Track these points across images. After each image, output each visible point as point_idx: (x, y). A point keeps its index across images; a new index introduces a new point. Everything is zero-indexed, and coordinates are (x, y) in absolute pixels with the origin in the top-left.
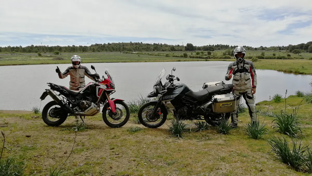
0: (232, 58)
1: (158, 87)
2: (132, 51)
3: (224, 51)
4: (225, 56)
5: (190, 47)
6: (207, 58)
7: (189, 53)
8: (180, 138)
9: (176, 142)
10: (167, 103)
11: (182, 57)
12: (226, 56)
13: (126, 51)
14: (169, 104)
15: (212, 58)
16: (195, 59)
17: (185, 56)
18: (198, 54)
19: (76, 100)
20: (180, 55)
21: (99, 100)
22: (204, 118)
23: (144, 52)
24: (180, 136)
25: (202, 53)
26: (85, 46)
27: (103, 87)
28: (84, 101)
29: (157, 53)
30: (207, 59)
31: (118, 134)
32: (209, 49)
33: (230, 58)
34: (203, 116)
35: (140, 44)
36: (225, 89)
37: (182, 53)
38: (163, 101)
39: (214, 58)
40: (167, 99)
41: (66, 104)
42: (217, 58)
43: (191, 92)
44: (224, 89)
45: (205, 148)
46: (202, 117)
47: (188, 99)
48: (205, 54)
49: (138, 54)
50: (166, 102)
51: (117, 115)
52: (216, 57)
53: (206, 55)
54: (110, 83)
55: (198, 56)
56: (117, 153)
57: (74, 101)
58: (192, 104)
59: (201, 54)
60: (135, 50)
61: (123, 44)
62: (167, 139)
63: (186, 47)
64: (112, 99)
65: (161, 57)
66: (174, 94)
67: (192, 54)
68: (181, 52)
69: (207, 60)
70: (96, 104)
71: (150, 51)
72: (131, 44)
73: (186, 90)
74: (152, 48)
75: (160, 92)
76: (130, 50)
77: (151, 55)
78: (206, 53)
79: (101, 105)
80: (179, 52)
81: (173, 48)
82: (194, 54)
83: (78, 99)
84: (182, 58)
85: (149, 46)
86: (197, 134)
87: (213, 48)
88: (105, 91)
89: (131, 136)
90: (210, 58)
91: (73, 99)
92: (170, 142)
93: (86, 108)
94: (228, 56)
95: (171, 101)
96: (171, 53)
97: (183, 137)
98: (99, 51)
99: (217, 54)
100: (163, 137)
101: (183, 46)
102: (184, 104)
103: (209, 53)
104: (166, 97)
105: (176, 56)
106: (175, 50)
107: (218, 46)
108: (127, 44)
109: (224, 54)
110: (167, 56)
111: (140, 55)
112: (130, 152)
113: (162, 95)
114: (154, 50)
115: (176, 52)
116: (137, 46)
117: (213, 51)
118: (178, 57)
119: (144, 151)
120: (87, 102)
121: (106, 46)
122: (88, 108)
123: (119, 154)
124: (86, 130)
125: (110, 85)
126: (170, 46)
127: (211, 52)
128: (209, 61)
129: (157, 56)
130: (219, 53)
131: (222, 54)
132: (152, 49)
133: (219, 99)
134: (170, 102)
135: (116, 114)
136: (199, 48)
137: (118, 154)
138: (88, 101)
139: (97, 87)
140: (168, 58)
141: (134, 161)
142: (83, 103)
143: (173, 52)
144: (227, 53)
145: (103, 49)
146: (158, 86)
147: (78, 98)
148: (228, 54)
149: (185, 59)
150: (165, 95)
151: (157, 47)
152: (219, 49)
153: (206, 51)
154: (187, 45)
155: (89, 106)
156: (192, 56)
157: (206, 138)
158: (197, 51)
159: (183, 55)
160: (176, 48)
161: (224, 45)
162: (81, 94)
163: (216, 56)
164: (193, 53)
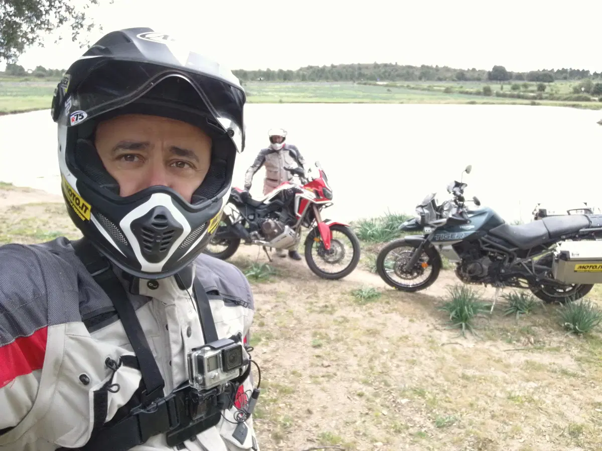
0: (595, 100)
1: (426, 211)
2: (376, 80)
3: (576, 83)
4: (576, 95)
5: (499, 75)
6: (534, 98)
7: (495, 87)
8: (468, 335)
9: (457, 343)
10: (445, 248)
11: (478, 93)
12: (581, 95)
13: (364, 80)
14: (448, 251)
15: (546, 98)
16: (507, 100)
17: (487, 92)
18: (515, 88)
19: (257, 215)
20: (474, 90)
21: (299, 221)
22: (527, 286)
23: (399, 84)
24: (467, 327)
25: (525, 86)
26: (288, 71)
27: (309, 195)
28: (270, 221)
29: (425, 84)
30: (534, 100)
31: (333, 299)
32: (543, 78)
33: (588, 100)
34: (526, 281)
35: (393, 66)
36: (592, 227)
37: (480, 87)
38: (433, 243)
39: (552, 99)
40: (444, 241)
41: (238, 223)
42: (558, 99)
43: (505, 228)
44: (588, 227)
45: (528, 381)
46: (523, 282)
47: (495, 242)
48: (530, 88)
49: (386, 86)
50: (441, 246)
51: (334, 254)
52: (557, 96)
53: (532, 91)
54: (325, 188)
55: (516, 93)
56: (326, 363)
57: (251, 217)
58: (502, 252)
59: (522, 89)
60: (382, 79)
61: (360, 67)
62: (436, 333)
63: (489, 73)
64: (327, 221)
65: (434, 93)
66: (463, 230)
67: (502, 88)
68: (478, 83)
69: (533, 104)
70: (294, 229)
71: (413, 80)
72: (376, 66)
73: (493, 222)
74: (417, 73)
75: (431, 223)
76: (373, 78)
77: (413, 88)
78: (534, 85)
79: (303, 228)
80: (474, 82)
81: (461, 76)
82: (507, 88)
83: (259, 216)
84: (480, 97)
85: (411, 71)
86: (507, 324)
87: (550, 76)
88: (312, 204)
89: (358, 309)
90: (541, 99)
91: (251, 214)
92: (443, 345)
93: (274, 236)
94: (585, 95)
95: (453, 245)
96: (456, 86)
97: (473, 330)
98: (313, 80)
99: (559, 91)
100: (428, 326)
101: (482, 72)
102: (484, 253)
103: (541, 88)
104: (443, 235)
105: (467, 93)
106: (466, 80)
107: (564, 71)
108: (367, 67)
109: (576, 91)
110: (448, 91)
111: (391, 89)
112: (353, 361)
113: (434, 229)
114: (420, 78)
115: (468, 83)
116: (388, 69)
117: (550, 82)
118: (471, 93)
119: (384, 365)
120: (276, 224)
121: (326, 69)
122: (278, 234)
123: (329, 366)
124: (272, 278)
125: (324, 191)
126: (455, 70)
127: (546, 84)
128: (539, 104)
129: (426, 92)
130: (564, 87)
131: (571, 90)
132: (416, 76)
133: (573, 254)
134: (450, 247)
135: (331, 252)
136: (520, 77)
137: (327, 365)
138: (278, 220)
139: (297, 195)
140: (448, 96)
141: (360, 395)
142: (269, 224)
143: (461, 83)
144: (583, 89)
145: (321, 76)
146: (426, 209)
147: (260, 213)
148: (585, 91)
149: (486, 99)
150: (440, 229)
151: (427, 74)
152: (565, 78)
153: (534, 83)
154: (493, 69)
155: (281, 231)
156: (501, 92)
157: (529, 339)
158: (514, 82)
159: (482, 90)
160: (468, 75)
161: (578, 70)
162: (265, 204)
163: (555, 95)
164: (505, 86)
